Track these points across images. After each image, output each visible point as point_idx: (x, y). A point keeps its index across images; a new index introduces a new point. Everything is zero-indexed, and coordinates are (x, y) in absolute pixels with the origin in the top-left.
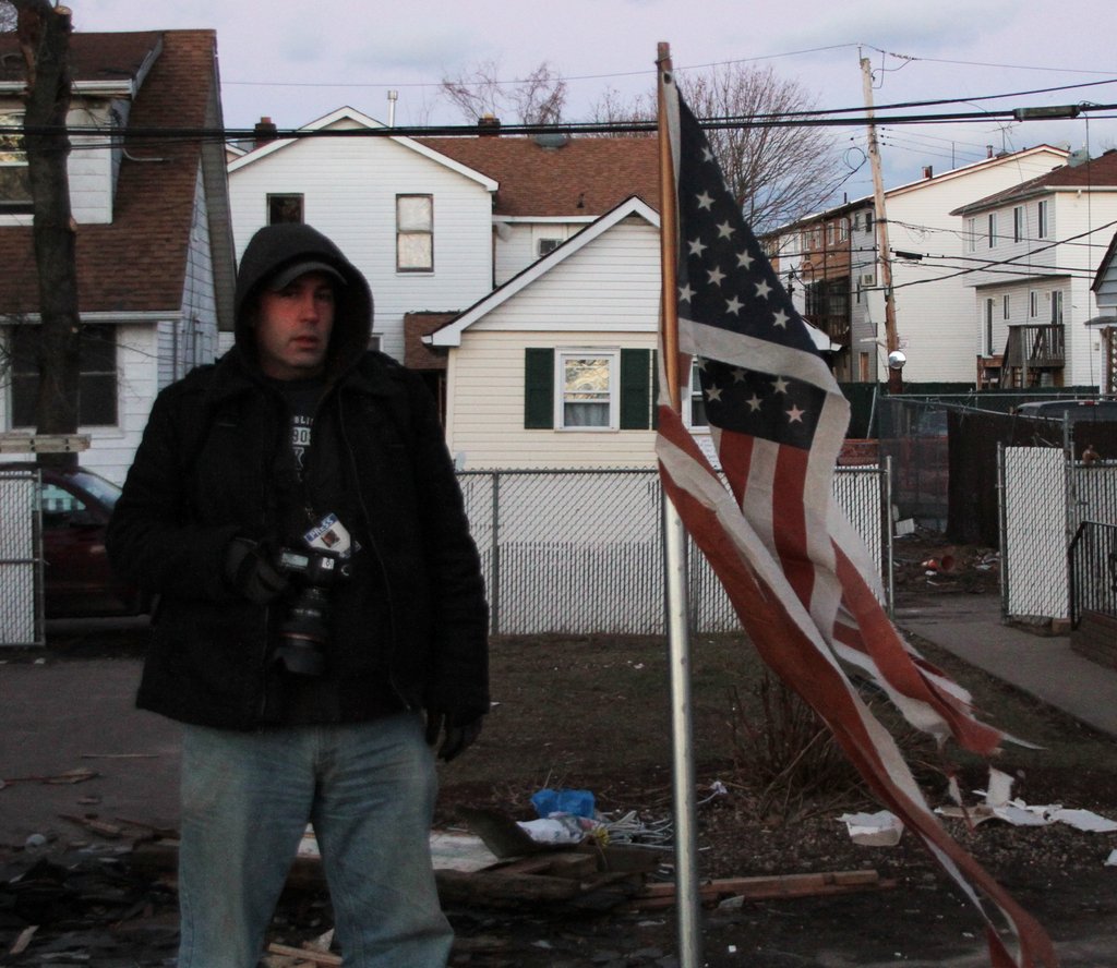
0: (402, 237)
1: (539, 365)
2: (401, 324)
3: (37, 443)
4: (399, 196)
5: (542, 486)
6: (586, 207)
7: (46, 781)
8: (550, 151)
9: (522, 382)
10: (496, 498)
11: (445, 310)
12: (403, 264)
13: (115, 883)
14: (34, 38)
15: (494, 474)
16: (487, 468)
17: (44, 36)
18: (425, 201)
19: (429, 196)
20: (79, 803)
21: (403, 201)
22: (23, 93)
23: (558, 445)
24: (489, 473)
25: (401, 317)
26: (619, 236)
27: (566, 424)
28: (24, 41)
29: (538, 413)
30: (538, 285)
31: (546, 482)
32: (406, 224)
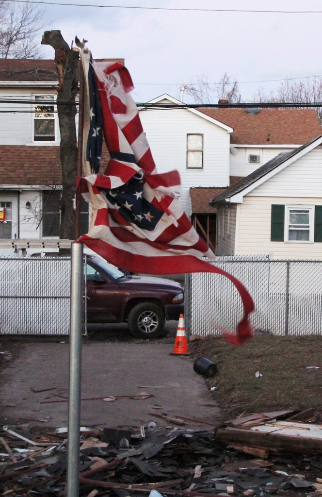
0: (189, 153)
1: (278, 212)
2: (188, 192)
3: (60, 244)
4: (188, 135)
5: (309, 268)
6: (271, 141)
7: (131, 398)
8: (252, 115)
9: (270, 220)
10: (288, 273)
11: (208, 186)
12: (190, 165)
13: (207, 446)
14: (63, 62)
15: (287, 262)
16: (284, 259)
17: (67, 61)
18: (200, 137)
19: (202, 135)
20: (153, 408)
21: (190, 137)
22: (58, 87)
23: (287, 249)
24: (285, 261)
25: (188, 189)
26: (314, 154)
27: (289, 239)
28: (58, 63)
29: (277, 234)
30: (278, 176)
31: (311, 266)
32: (191, 147)
